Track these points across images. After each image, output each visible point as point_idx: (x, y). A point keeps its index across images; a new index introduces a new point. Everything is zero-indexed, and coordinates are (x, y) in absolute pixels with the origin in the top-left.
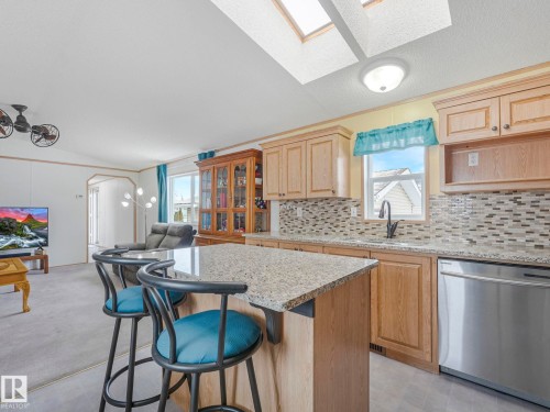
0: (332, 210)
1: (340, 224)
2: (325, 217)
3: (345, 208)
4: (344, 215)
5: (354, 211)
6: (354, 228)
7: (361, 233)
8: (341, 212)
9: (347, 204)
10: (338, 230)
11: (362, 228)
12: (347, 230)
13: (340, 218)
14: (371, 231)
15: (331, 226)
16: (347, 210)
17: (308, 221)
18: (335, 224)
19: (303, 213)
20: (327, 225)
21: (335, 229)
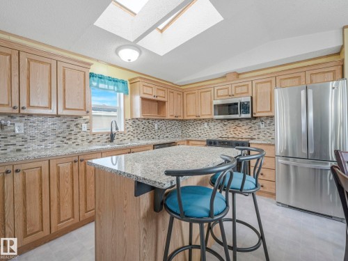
0: (65, 126)
1: (73, 137)
2: (57, 131)
3: (77, 125)
4: (76, 130)
5: (85, 127)
6: (85, 139)
7: (90, 142)
8: (73, 127)
9: (79, 121)
10: (70, 142)
11: (91, 138)
12: (79, 141)
13: (72, 132)
14: (97, 140)
15: (63, 139)
16: (78, 126)
17: (33, 138)
18: (67, 138)
19: (25, 129)
20: (59, 139)
21: (67, 141)
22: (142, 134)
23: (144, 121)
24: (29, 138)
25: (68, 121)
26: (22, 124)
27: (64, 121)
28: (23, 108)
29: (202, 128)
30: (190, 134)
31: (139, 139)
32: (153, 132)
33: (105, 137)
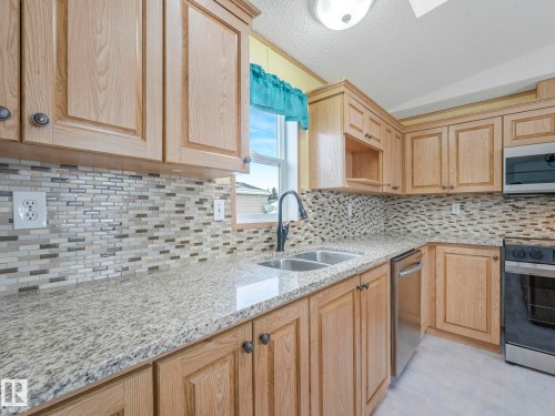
0: (170, 204)
1: (192, 238)
2: (152, 221)
3: (201, 202)
4: (199, 217)
5: (219, 209)
6: (220, 242)
7: (232, 251)
8: (192, 210)
9: (207, 191)
10: (184, 254)
11: (233, 239)
12: (206, 250)
13: (190, 224)
14: (246, 245)
15: (168, 246)
16: (206, 205)
17: (77, 244)
18: (178, 240)
19: (51, 215)
20: (156, 244)
21: (177, 252)
22: (328, 229)
23: (332, 196)
24: (64, 243)
25: (179, 189)
26: (40, 196)
27: (168, 190)
28: (37, 121)
29: (444, 213)
30: (408, 227)
31: (323, 239)
32: (345, 222)
33: (263, 237)
